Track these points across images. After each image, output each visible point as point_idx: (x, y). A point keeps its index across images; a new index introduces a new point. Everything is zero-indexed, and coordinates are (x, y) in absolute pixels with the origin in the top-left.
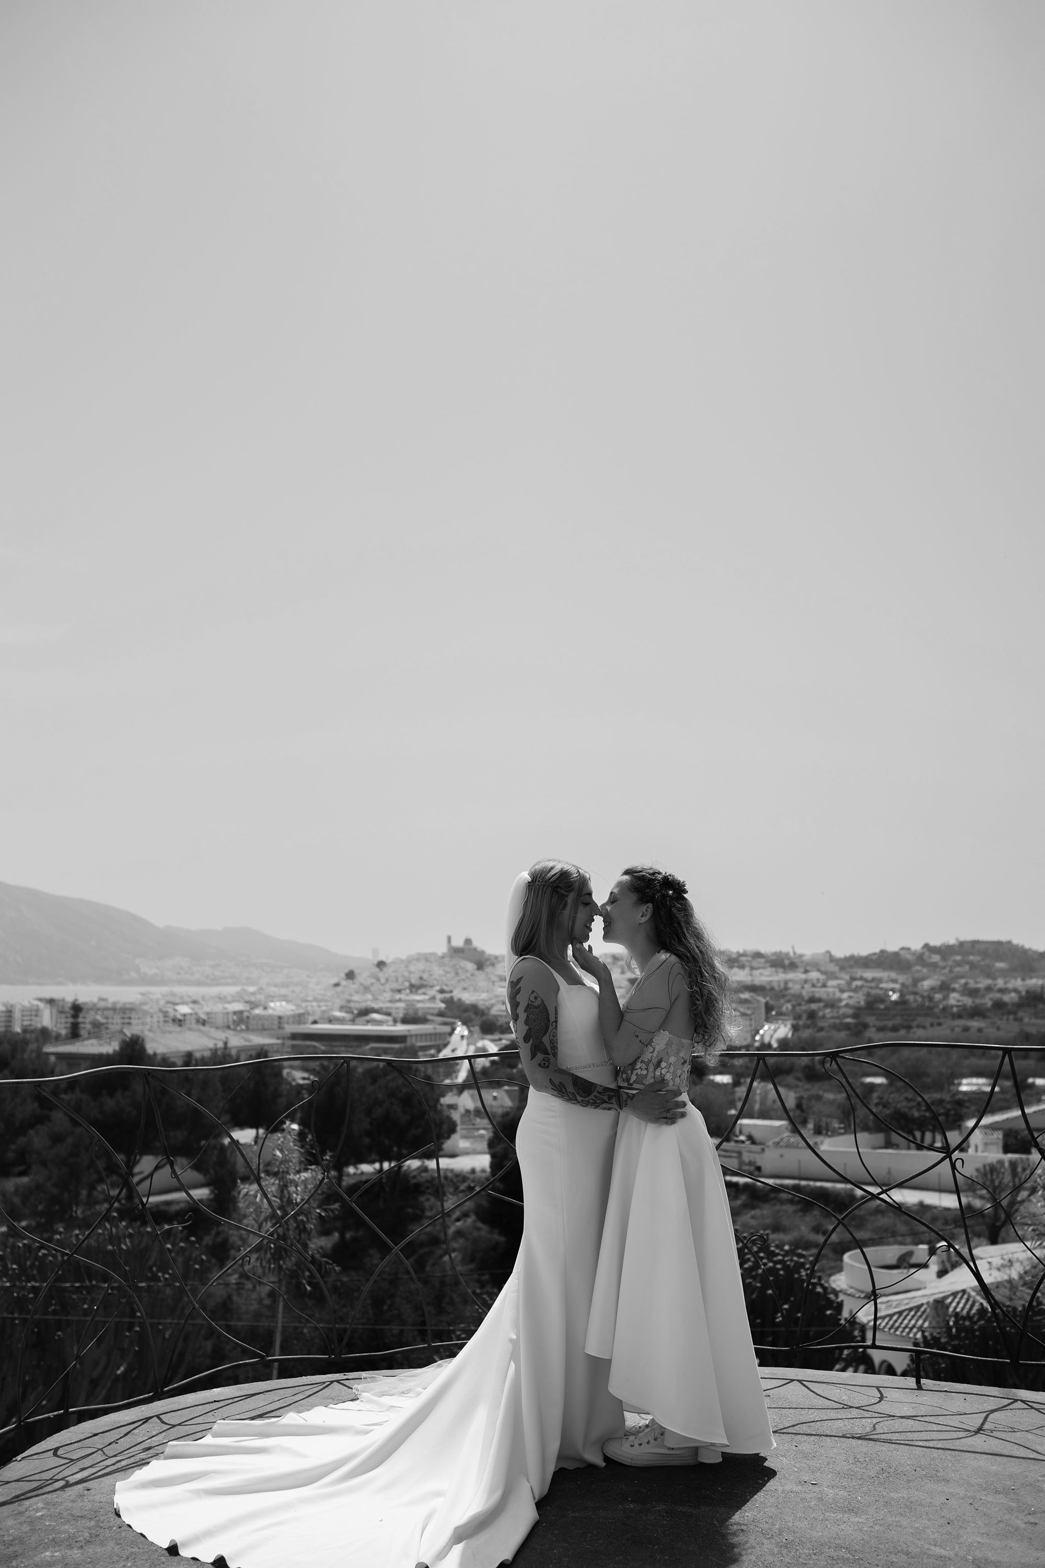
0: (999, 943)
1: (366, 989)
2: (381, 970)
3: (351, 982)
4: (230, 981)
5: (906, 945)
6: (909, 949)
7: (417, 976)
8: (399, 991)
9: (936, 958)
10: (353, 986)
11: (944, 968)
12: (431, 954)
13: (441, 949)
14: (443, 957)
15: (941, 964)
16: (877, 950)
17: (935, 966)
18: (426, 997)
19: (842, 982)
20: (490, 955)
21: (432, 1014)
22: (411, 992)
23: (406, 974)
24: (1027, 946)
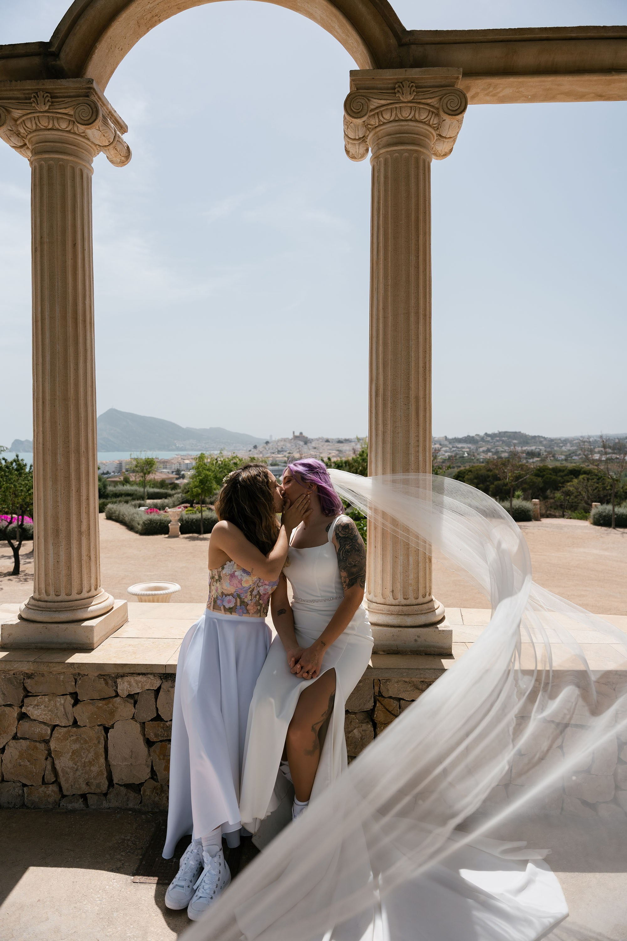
0: (516, 433)
1: (261, 452)
2: (267, 445)
3: (255, 450)
4: (212, 449)
5: (478, 433)
6: (479, 435)
7: (281, 447)
8: (273, 453)
9: (489, 439)
10: (256, 451)
11: (492, 443)
12: (287, 438)
13: (291, 436)
14: (291, 440)
15: (491, 441)
16: (466, 435)
17: (488, 441)
18: (283, 455)
19: (448, 448)
20: (310, 439)
21: (282, 463)
22: (278, 453)
23: (276, 446)
24: (527, 434)
